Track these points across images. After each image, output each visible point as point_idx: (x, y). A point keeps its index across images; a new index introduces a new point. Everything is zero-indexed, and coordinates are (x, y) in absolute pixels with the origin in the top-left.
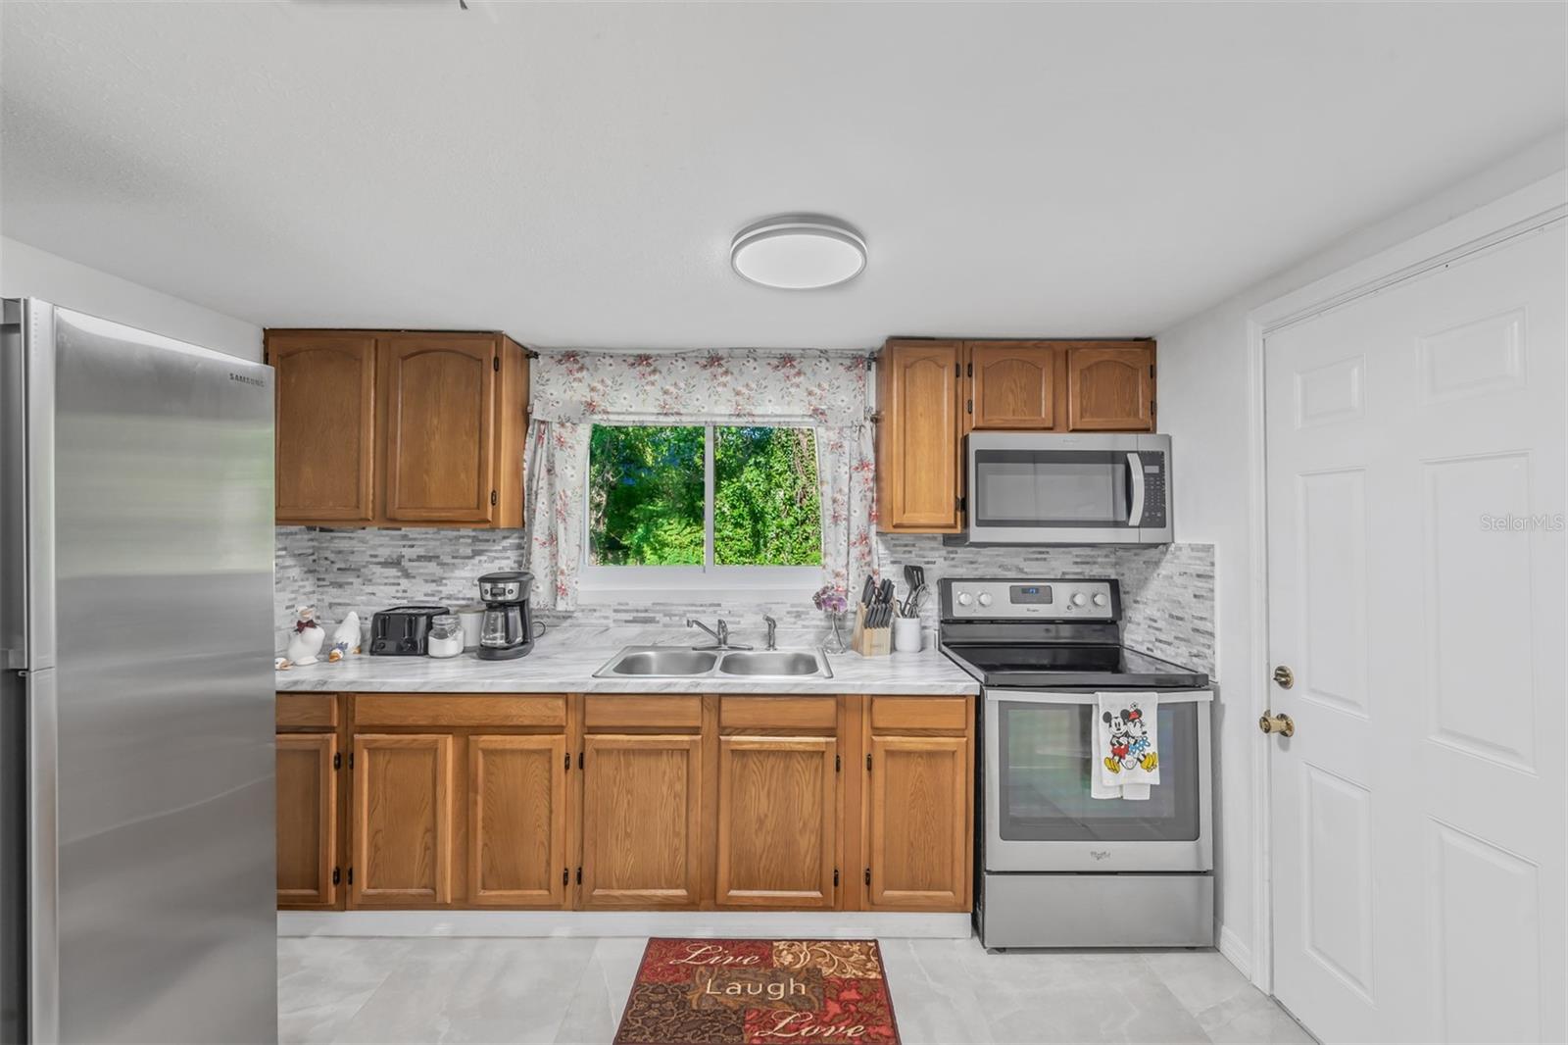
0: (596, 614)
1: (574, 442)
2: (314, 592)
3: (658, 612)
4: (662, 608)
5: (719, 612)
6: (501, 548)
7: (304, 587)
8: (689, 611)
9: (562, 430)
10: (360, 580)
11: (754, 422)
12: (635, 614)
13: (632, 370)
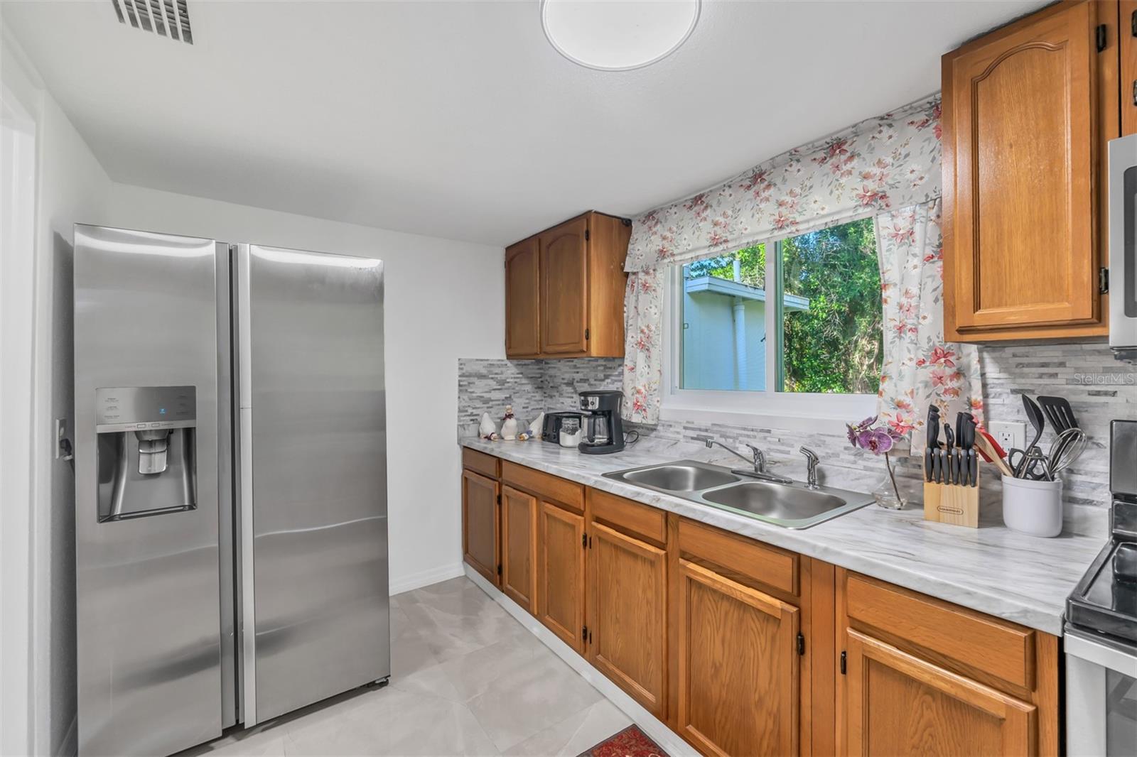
0: (671, 429)
1: (656, 286)
2: (542, 400)
3: (716, 432)
4: (720, 429)
5: (769, 439)
6: (617, 373)
7: (535, 396)
8: (741, 435)
9: (646, 277)
10: (558, 394)
11: (797, 231)
12: (699, 433)
13: (690, 211)
